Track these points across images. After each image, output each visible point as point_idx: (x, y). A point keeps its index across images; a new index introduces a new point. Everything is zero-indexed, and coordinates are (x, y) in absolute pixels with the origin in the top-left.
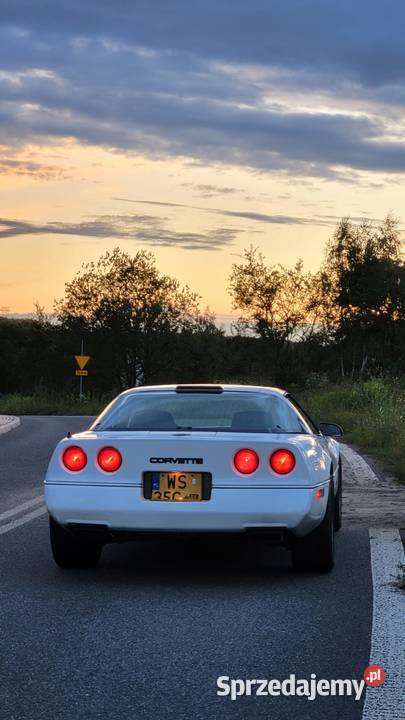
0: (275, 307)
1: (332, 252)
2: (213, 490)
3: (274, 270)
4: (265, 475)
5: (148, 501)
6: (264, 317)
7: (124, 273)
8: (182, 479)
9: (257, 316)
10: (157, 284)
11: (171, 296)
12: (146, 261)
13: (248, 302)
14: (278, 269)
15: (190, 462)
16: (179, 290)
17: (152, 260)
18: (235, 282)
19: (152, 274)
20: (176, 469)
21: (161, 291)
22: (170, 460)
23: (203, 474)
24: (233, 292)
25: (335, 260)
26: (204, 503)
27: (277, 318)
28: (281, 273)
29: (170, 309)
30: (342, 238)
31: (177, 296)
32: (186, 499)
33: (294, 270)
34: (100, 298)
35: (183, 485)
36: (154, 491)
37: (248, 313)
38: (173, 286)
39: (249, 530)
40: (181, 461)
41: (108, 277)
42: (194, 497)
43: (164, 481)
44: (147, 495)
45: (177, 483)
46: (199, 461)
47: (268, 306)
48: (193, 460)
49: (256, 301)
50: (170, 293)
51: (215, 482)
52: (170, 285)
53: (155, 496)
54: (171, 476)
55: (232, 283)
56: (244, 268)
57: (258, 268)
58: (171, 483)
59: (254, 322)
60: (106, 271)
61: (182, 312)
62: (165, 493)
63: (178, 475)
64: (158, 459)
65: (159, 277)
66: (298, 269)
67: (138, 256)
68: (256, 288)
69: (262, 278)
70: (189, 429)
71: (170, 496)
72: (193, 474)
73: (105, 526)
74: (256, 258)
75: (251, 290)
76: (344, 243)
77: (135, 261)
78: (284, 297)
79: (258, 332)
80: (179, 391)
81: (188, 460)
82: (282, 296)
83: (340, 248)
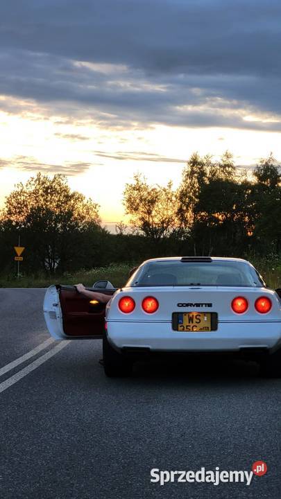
0: (154, 213)
1: (188, 175)
2: (219, 324)
3: (153, 187)
4: (252, 314)
5: (177, 332)
6: (147, 219)
7: (46, 190)
8: (198, 317)
9: (142, 219)
10: (68, 197)
11: (79, 205)
12: (62, 182)
13: (136, 209)
14: (156, 187)
15: (204, 306)
16: (85, 202)
17: (65, 181)
18: (127, 196)
19: (65, 191)
20: (194, 311)
21: (72, 202)
22: (191, 305)
23: (212, 313)
24: (125, 202)
25: (189, 181)
26: (213, 332)
27: (156, 220)
28: (158, 189)
29: (79, 215)
30: (193, 166)
31: (84, 206)
32: (201, 330)
33: (167, 188)
34: (29, 207)
35: (198, 321)
36: (180, 325)
37: (135, 217)
38: (80, 198)
39: (242, 349)
40: (198, 305)
41: (34, 193)
42: (205, 329)
43: (186, 319)
44: (175, 328)
45: (195, 320)
46: (210, 305)
47: (149, 212)
48: (206, 304)
49: (141, 208)
50: (79, 203)
51: (220, 318)
52: (79, 198)
53: (180, 328)
54: (191, 315)
55: (125, 196)
56: (133, 186)
57: (142, 186)
58: (191, 319)
59: (140, 223)
60: (32, 189)
61: (87, 216)
62: (187, 326)
63: (195, 315)
64: (183, 304)
65: (71, 193)
66: (170, 186)
67: (55, 178)
68: (141, 200)
69: (145, 193)
70: (199, 285)
71: (191, 328)
72: (205, 314)
73: (148, 349)
74: (141, 179)
75: (138, 201)
76: (195, 169)
77: (53, 182)
78: (160, 206)
79: (143, 230)
80: (183, 261)
81: (202, 304)
82: (159, 206)
83: (192, 172)
